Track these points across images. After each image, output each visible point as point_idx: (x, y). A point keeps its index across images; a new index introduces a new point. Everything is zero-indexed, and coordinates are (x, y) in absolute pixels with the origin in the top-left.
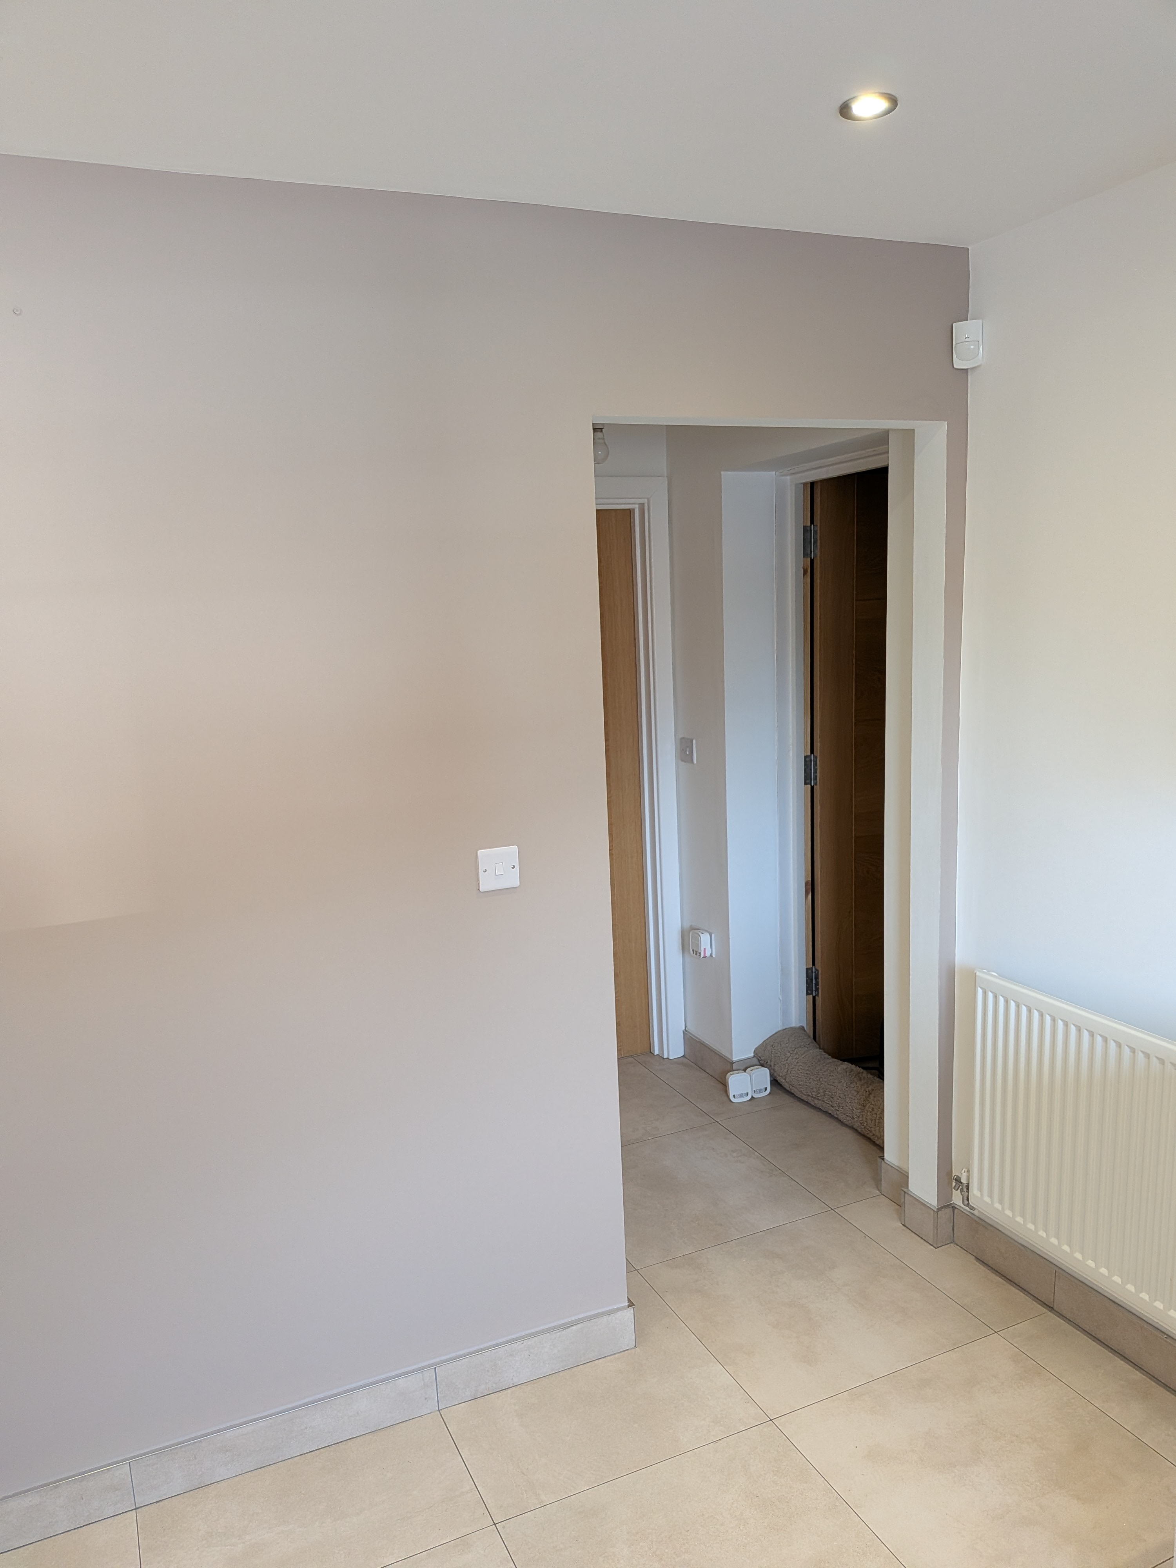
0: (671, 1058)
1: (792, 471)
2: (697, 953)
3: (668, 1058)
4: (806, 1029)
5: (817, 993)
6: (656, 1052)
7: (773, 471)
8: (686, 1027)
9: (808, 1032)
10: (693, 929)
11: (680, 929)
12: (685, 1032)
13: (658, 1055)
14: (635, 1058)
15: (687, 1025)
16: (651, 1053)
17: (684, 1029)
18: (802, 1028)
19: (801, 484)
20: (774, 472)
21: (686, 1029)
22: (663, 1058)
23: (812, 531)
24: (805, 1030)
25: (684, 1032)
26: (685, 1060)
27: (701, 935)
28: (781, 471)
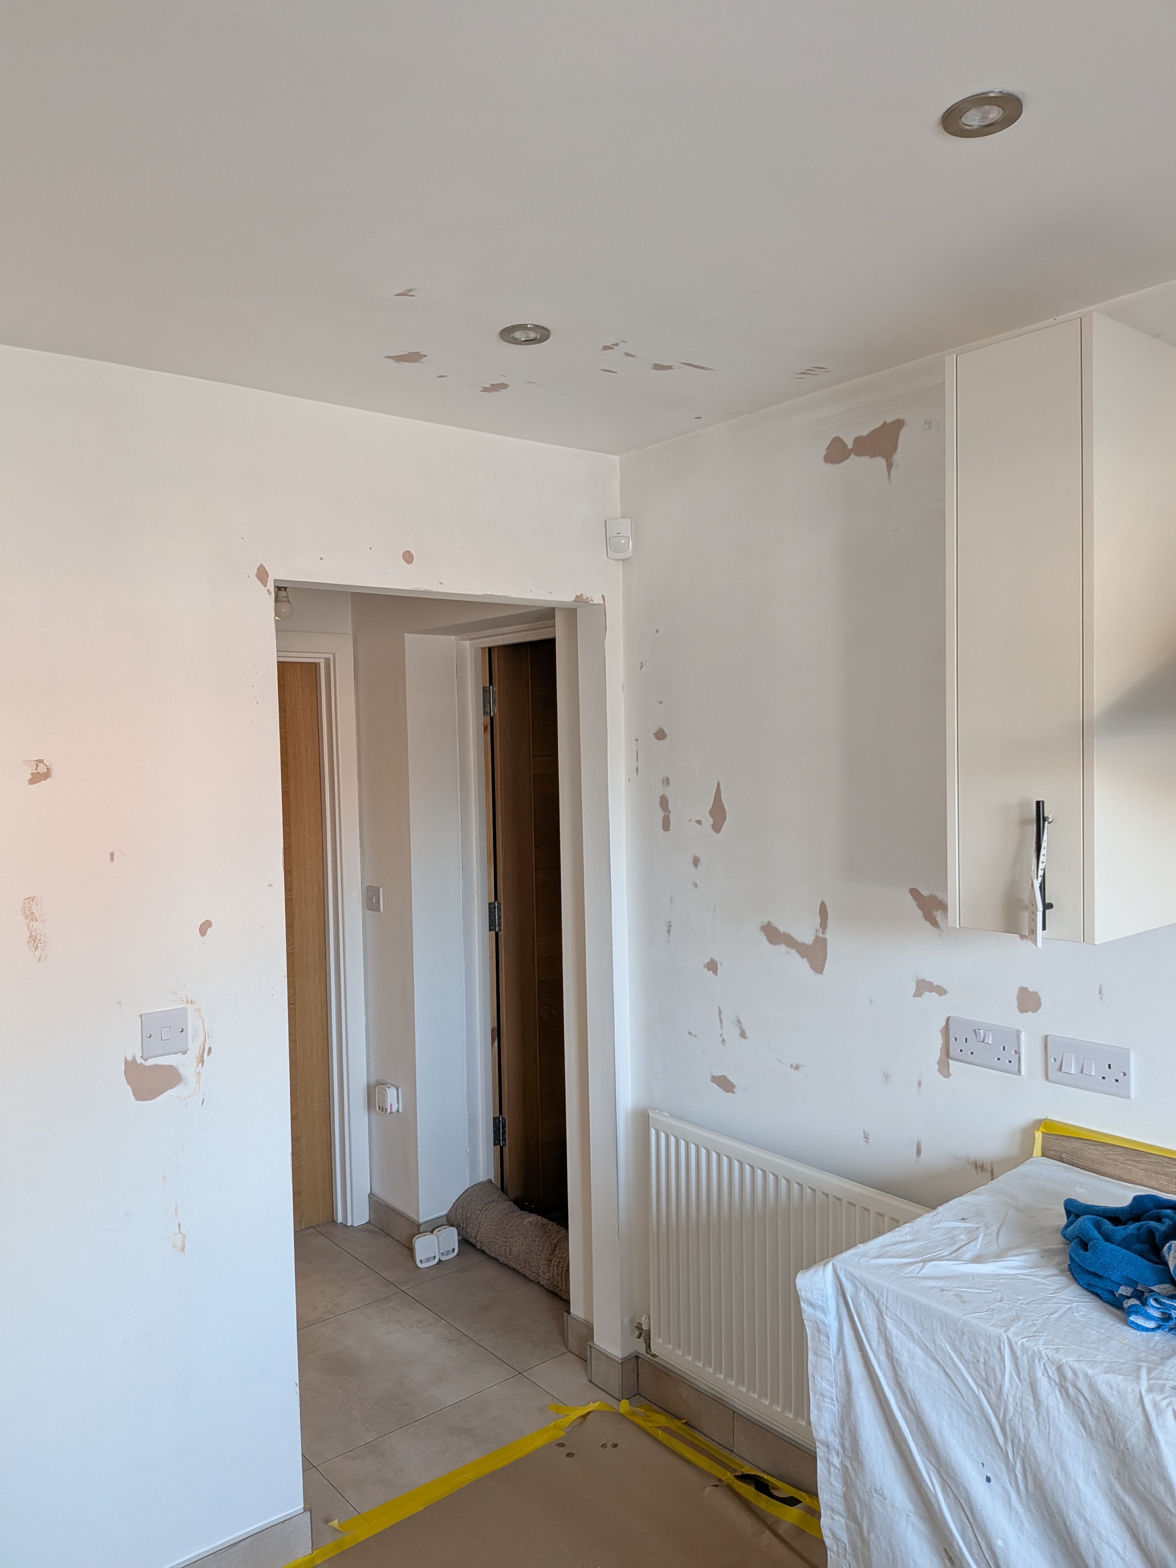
0: (355, 1225)
1: (470, 637)
2: (383, 1109)
3: (352, 1226)
4: (494, 1182)
5: (504, 1142)
6: (340, 1220)
7: (453, 635)
8: (371, 1190)
9: (496, 1184)
10: (380, 1083)
11: (366, 1084)
12: (371, 1195)
13: (341, 1223)
14: (317, 1229)
15: (373, 1189)
16: (334, 1221)
17: (369, 1192)
18: (490, 1181)
19: (480, 648)
20: (455, 637)
21: (372, 1192)
22: (347, 1226)
23: (491, 692)
24: (492, 1183)
25: (369, 1195)
26: (370, 1227)
27: (387, 1089)
28: (461, 636)
